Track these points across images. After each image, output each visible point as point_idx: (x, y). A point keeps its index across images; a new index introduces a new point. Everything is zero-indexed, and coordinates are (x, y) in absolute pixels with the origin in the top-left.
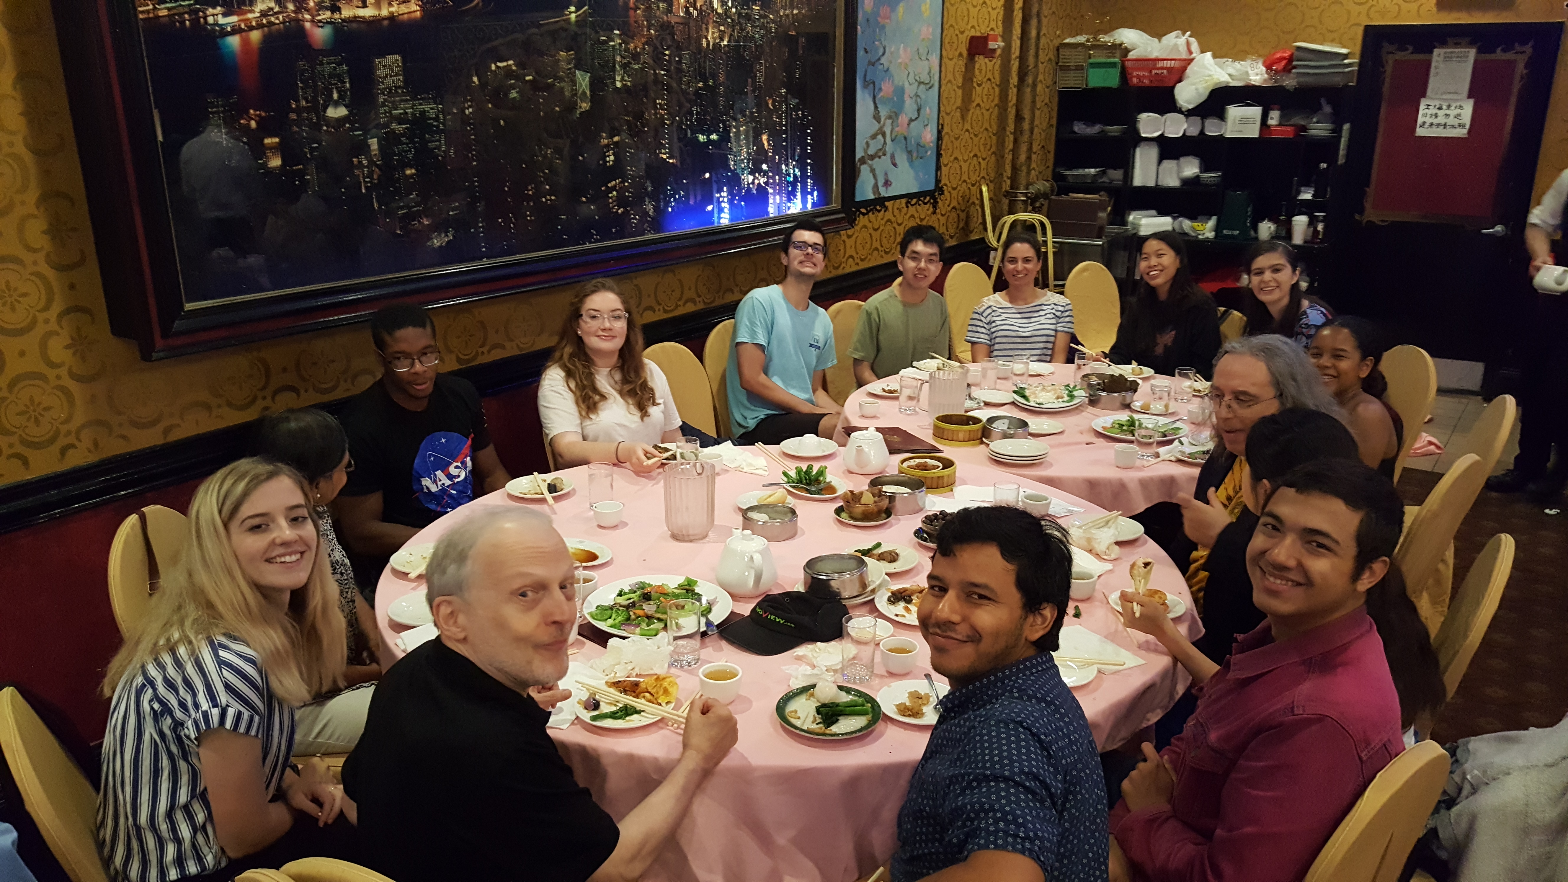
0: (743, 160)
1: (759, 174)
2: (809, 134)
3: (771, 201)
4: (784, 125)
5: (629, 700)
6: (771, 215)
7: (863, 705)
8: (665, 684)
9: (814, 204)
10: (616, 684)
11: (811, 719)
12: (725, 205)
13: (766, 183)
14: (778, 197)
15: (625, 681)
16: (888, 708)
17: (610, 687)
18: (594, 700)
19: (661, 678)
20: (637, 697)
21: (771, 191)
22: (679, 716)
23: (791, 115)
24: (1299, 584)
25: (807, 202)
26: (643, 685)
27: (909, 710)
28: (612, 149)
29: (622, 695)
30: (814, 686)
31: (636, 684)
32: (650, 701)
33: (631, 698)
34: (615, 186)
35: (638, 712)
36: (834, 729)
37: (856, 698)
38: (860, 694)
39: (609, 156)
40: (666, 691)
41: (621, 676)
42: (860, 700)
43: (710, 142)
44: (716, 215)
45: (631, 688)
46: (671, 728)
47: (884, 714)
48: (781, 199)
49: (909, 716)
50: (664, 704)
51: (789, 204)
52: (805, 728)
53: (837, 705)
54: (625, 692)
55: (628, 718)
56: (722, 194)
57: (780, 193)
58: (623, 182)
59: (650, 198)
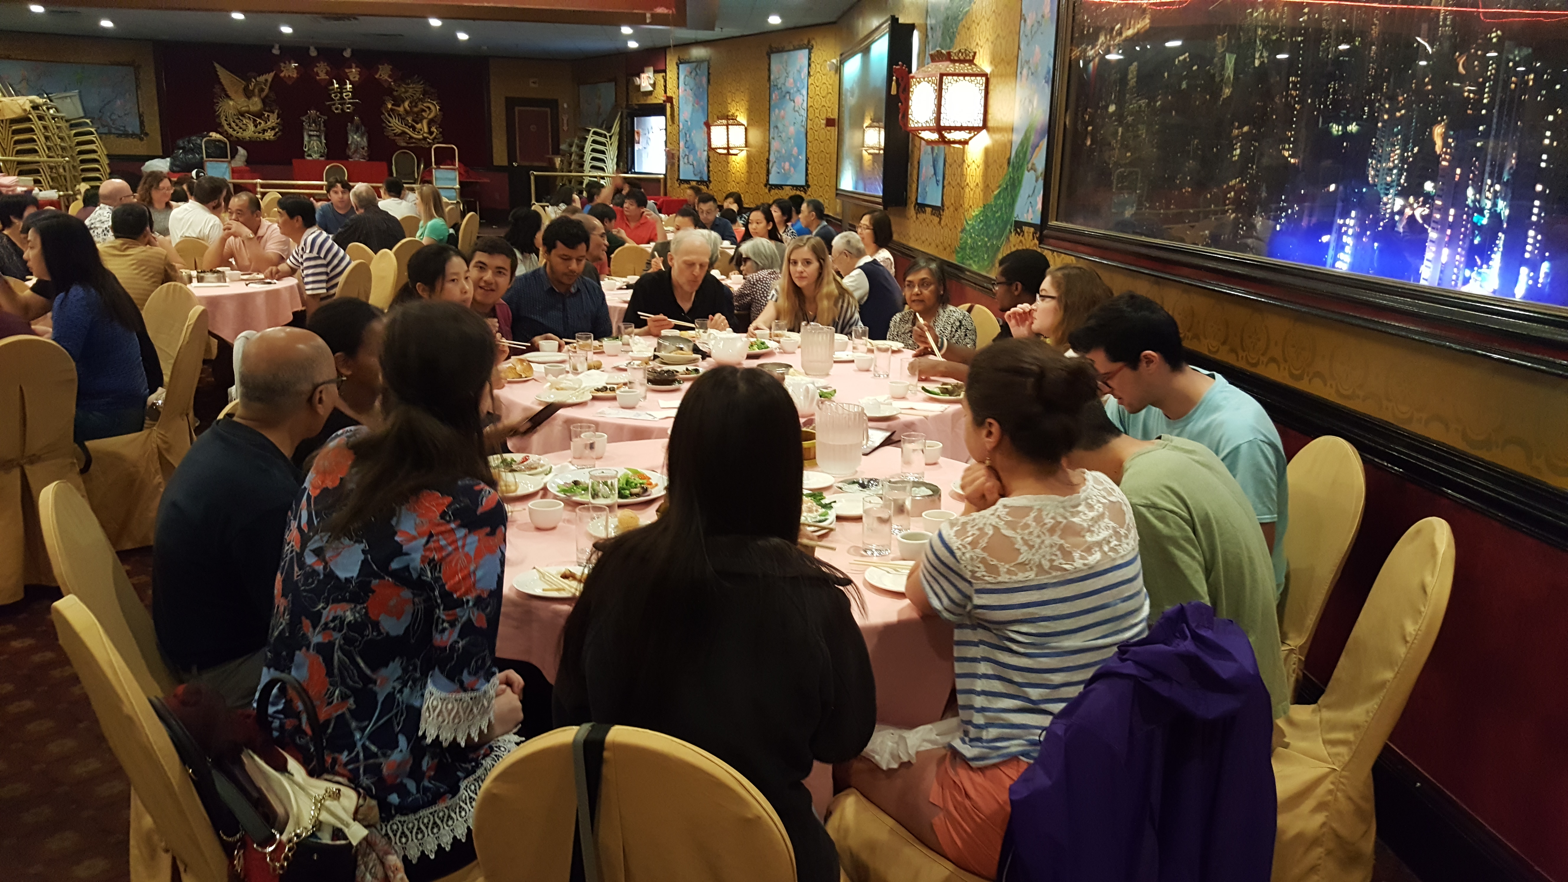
0: (1391, 170)
1: (1416, 200)
3: (1429, 254)
4: (1484, 106)
6: (1422, 282)
9: (1532, 292)
12: (1348, 240)
13: (1427, 218)
14: (1446, 251)
21: (1433, 235)
23: (1507, 82)
28: (1240, 141)
34: (1234, 185)
39: (1236, 149)
43: (1346, 135)
44: (1331, 252)
48: (1452, 257)
51: (1467, 273)
56: (1348, 221)
57: (1451, 243)
58: (1241, 182)
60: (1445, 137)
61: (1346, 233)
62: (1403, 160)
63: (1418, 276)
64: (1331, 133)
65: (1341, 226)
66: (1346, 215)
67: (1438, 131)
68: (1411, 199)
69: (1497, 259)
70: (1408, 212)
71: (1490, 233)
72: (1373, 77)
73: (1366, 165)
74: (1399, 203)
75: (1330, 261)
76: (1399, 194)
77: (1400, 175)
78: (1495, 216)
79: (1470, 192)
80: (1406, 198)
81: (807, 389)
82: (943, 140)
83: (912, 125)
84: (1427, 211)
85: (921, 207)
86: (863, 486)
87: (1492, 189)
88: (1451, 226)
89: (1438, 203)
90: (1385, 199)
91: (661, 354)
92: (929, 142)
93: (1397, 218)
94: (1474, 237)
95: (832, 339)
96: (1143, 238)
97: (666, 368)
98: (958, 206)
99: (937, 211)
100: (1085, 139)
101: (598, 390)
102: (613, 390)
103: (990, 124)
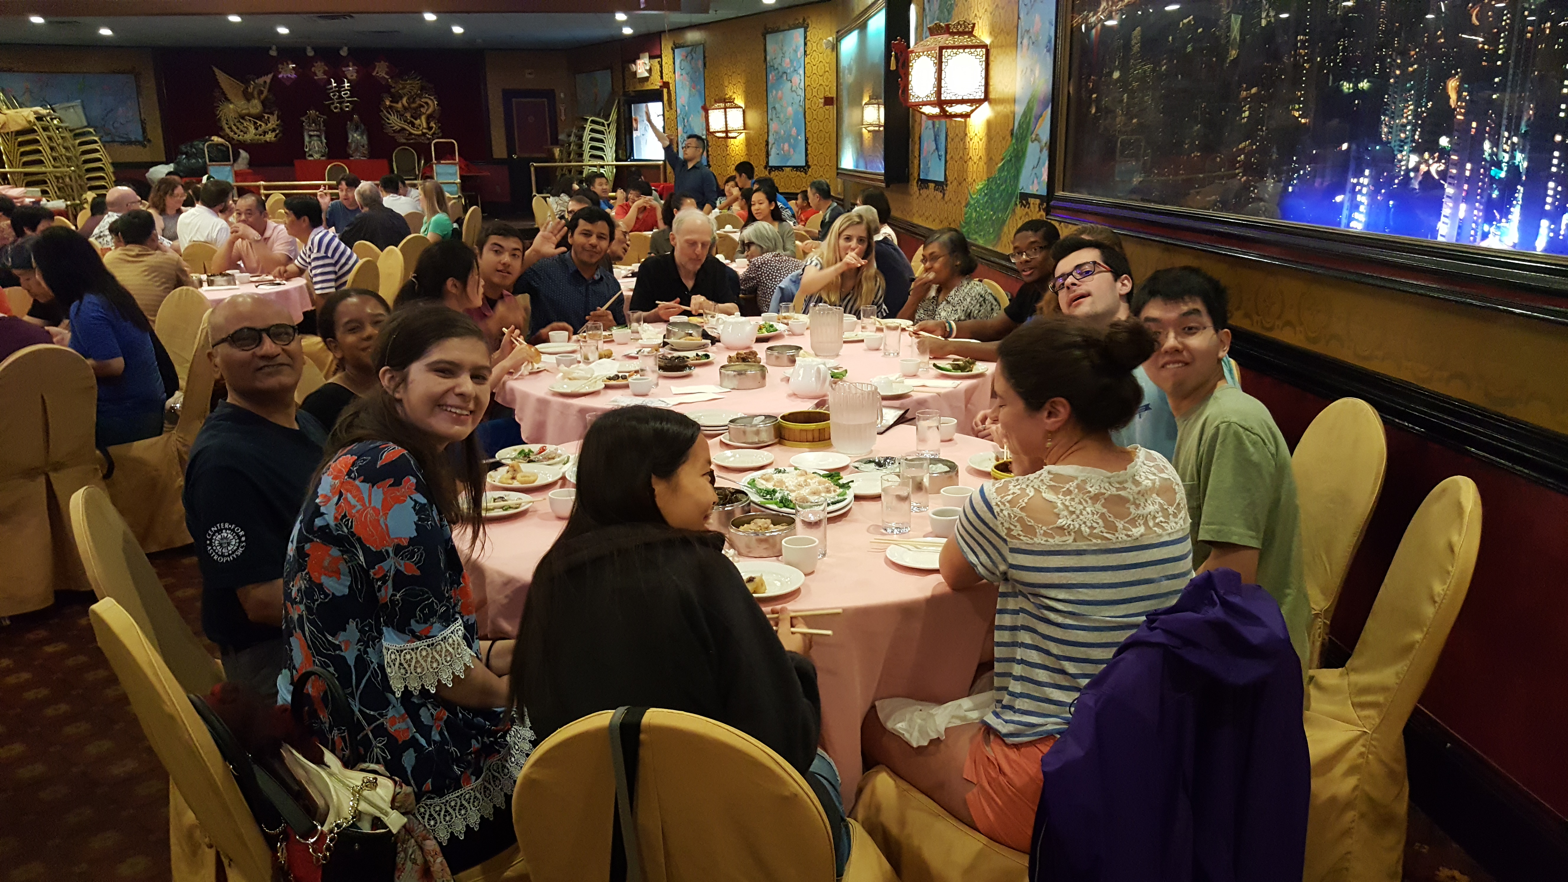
0: (1404, 126)
1: (1432, 155)
3: (1446, 210)
4: (1500, 57)
6: (1440, 239)
9: (1553, 245)
12: (1362, 199)
13: (1443, 174)
14: (1463, 207)
21: (1449, 190)
23: (1523, 32)
28: (1249, 103)
34: (1244, 148)
39: (1245, 111)
43: (1357, 93)
44: (1345, 212)
48: (1469, 212)
51: (1486, 228)
56: (1361, 180)
57: (1469, 198)
58: (1251, 144)
60: (1459, 90)
61: (1360, 191)
62: (1416, 115)
63: (1434, 232)
64: (1342, 91)
65: (1355, 185)
66: (1359, 174)
67: (1452, 84)
68: (1426, 155)
69: (1516, 212)
70: (1423, 168)
71: (1508, 187)
72: (1383, 32)
73: (1379, 122)
74: (1414, 159)
75: (1344, 221)
76: (1413, 151)
77: (1414, 131)
78: (1513, 169)
79: (1487, 145)
80: (1421, 155)
81: (819, 370)
82: (945, 114)
83: (912, 100)
84: (1442, 167)
85: (924, 183)
86: (879, 465)
87: (1509, 142)
88: (1468, 180)
89: (1454, 157)
90: (1399, 156)
91: (671, 340)
92: (930, 117)
93: (1412, 174)
94: (1492, 190)
95: (841, 320)
96: (1152, 205)
97: (676, 354)
98: (962, 180)
99: (940, 186)
100: (1090, 107)
101: (610, 379)
102: (624, 378)
103: (992, 96)
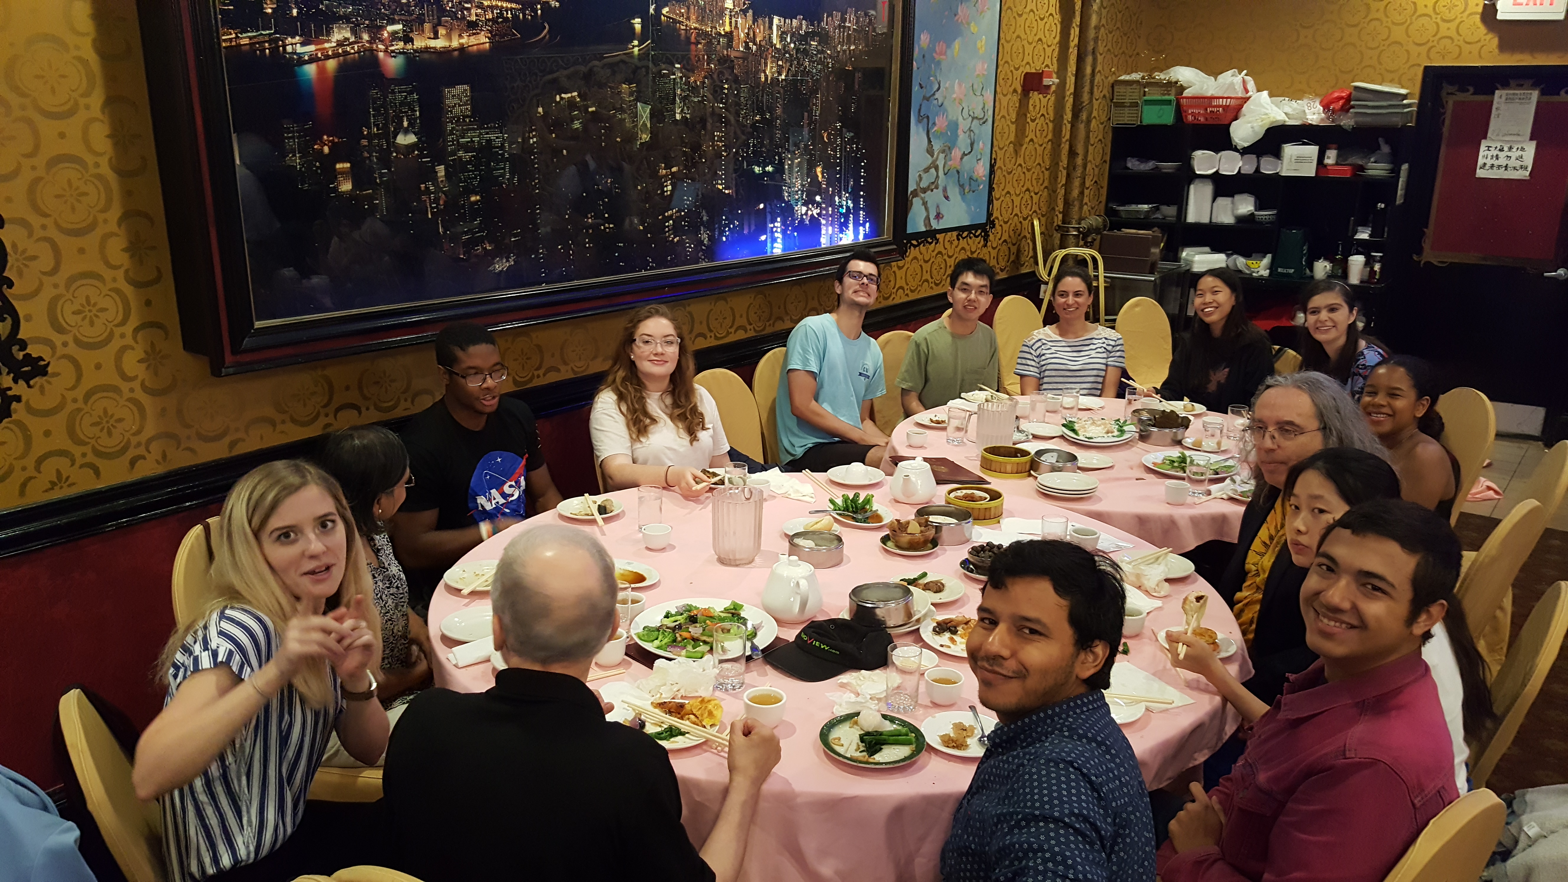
1: (813, 205)
2: (862, 167)
4: (838, 158)
5: (674, 721)
6: (823, 246)
7: (907, 735)
8: (710, 707)
9: (866, 236)
10: (661, 705)
11: (854, 746)
12: (778, 235)
13: (819, 214)
14: (830, 228)
15: (670, 702)
16: (932, 739)
17: (655, 707)
18: (640, 720)
19: (706, 700)
20: (682, 718)
22: (723, 739)
23: (846, 148)
24: (1353, 627)
25: (859, 233)
26: (688, 707)
27: (953, 741)
28: (670, 179)
29: (667, 716)
30: (858, 714)
31: (682, 706)
32: (694, 723)
33: (676, 719)
34: (672, 215)
35: (683, 734)
36: (878, 757)
37: (900, 728)
38: (904, 723)
39: (667, 186)
40: (710, 714)
41: (666, 697)
42: (904, 730)
43: (765, 173)
44: (769, 245)
45: (677, 709)
46: (715, 751)
47: (928, 744)
48: (833, 231)
49: (953, 747)
50: (708, 727)
51: (841, 235)
52: (849, 756)
53: (881, 734)
54: (670, 713)
55: (672, 739)
56: (776, 224)
57: (832, 225)
58: (679, 211)
59: (705, 227)
60: (823, 173)
62: (803, 185)
63: (820, 244)
65: (772, 228)
66: (773, 221)
67: (819, 170)
69: (851, 226)
73: (782, 191)
74: (804, 209)
76: (803, 205)
79: (837, 198)
84: (819, 211)
